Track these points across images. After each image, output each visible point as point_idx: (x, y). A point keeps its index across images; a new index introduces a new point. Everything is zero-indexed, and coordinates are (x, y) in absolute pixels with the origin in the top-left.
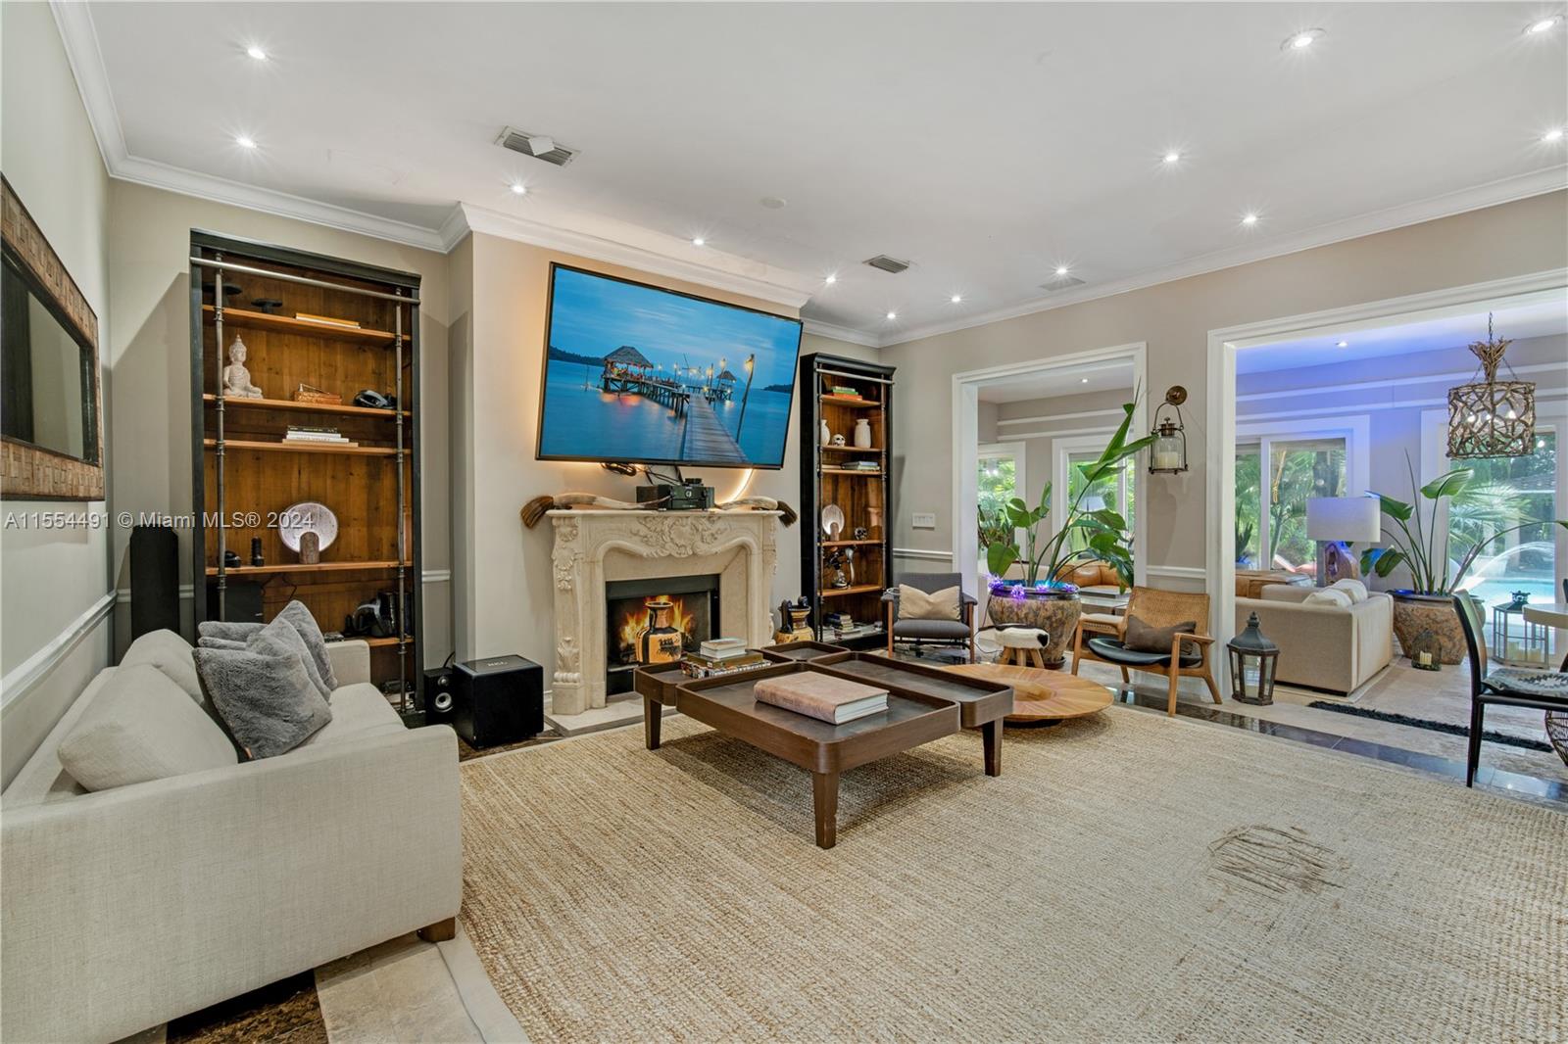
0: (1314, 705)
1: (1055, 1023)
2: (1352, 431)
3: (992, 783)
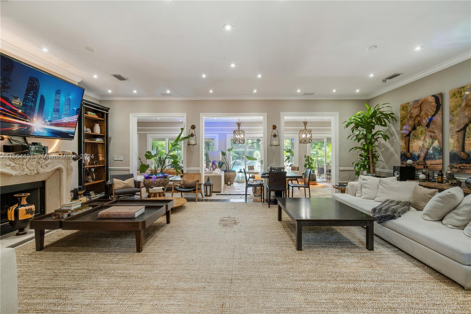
0: (217, 195)
1: (215, 260)
2: (215, 137)
3: (170, 225)
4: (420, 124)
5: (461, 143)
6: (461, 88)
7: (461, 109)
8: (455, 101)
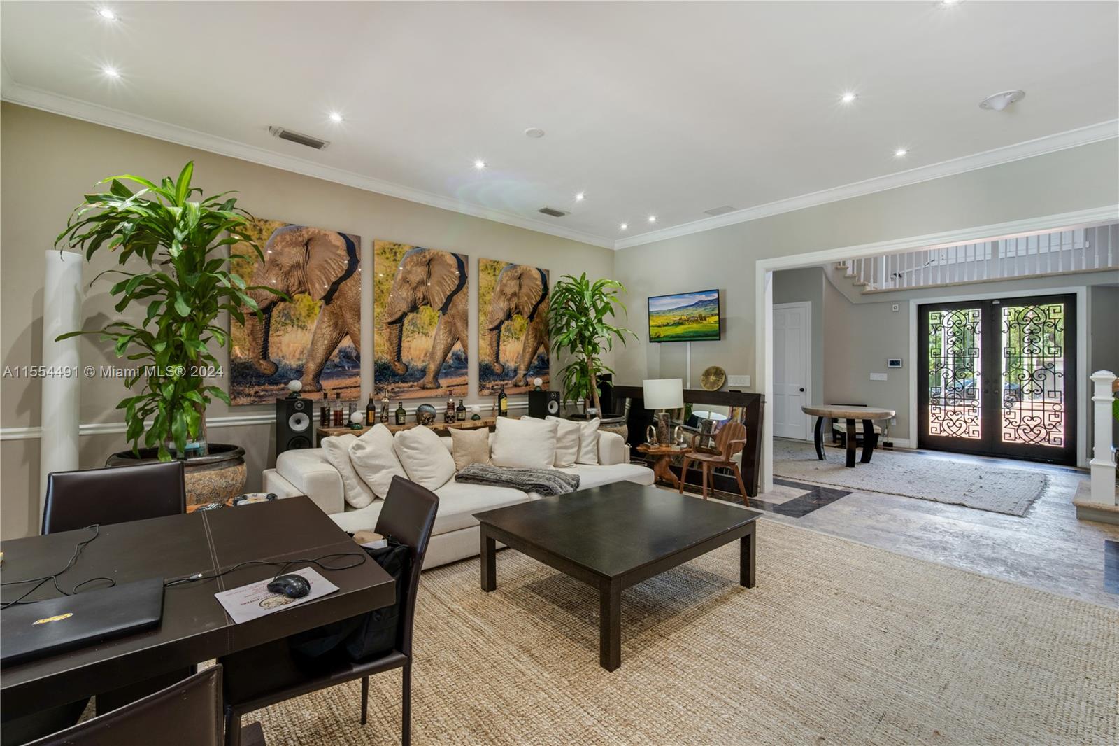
4: (306, 290)
5: (395, 345)
6: (395, 245)
7: (395, 282)
8: (386, 264)
